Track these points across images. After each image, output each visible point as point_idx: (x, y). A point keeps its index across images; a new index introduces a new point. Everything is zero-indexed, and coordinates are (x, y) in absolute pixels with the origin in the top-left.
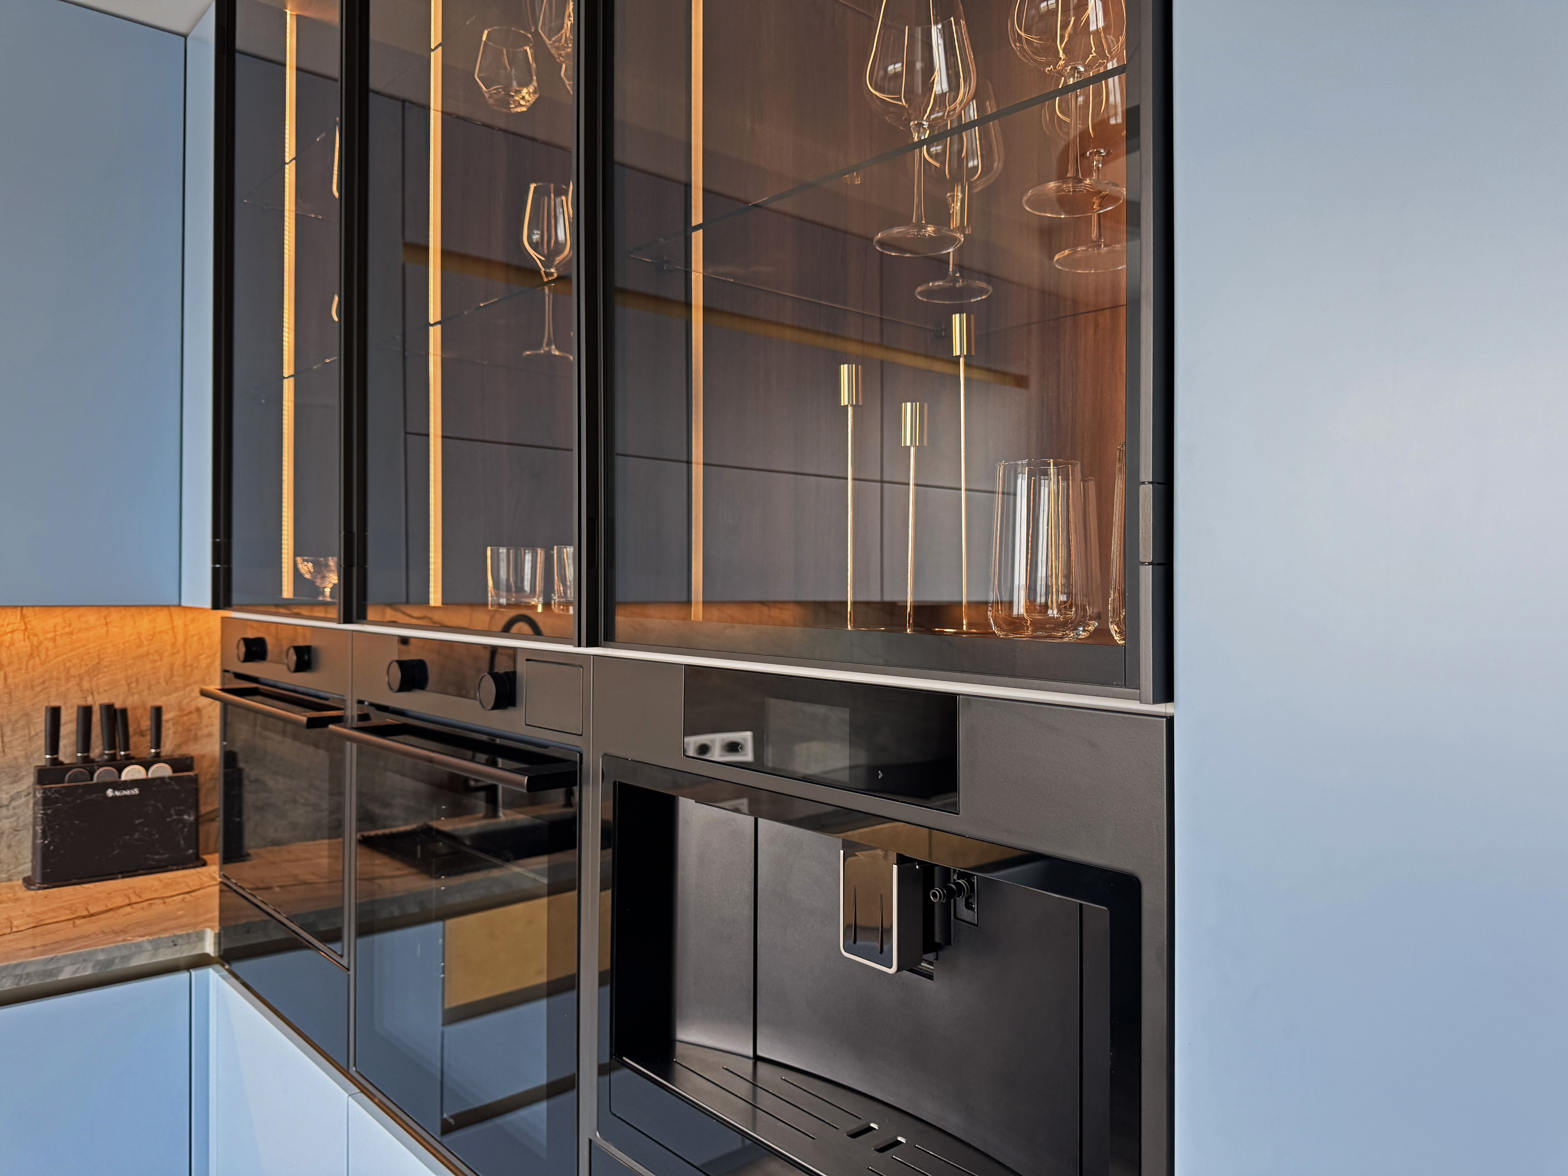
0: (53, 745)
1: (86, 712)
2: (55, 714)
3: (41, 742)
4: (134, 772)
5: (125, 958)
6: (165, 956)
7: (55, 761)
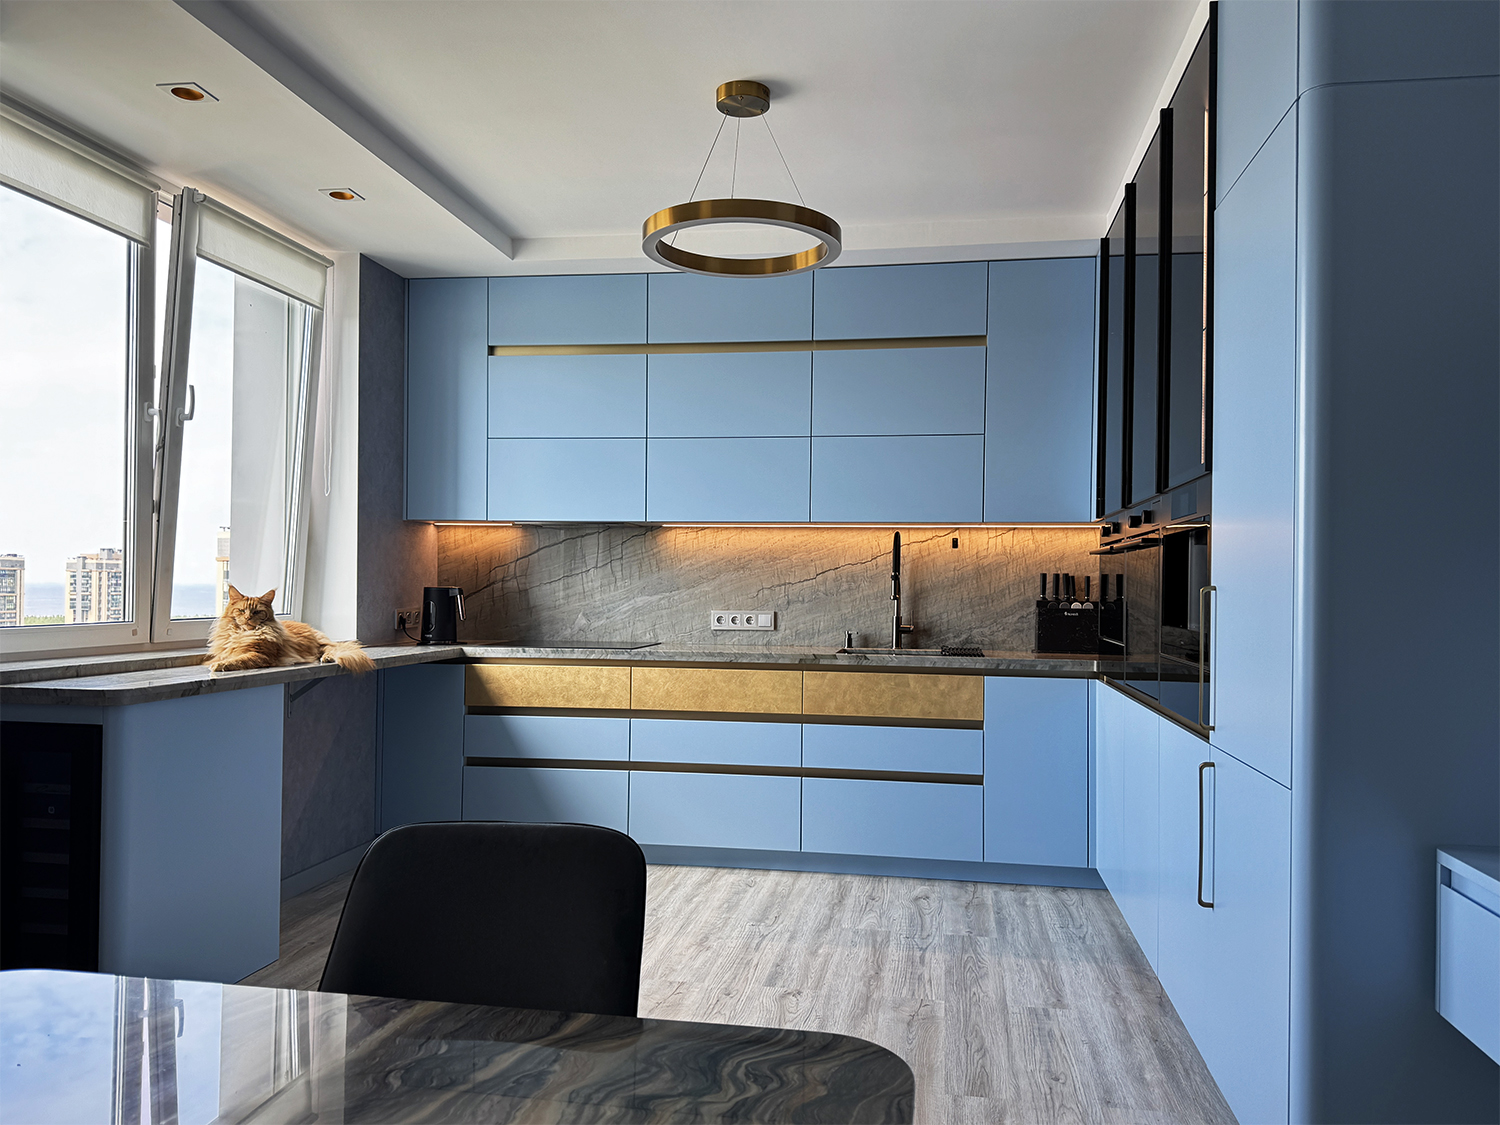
0: (1044, 592)
1: (1057, 576)
2: (1044, 576)
3: (1039, 590)
4: (1076, 605)
5: (1062, 666)
6: (1077, 669)
7: (1044, 598)
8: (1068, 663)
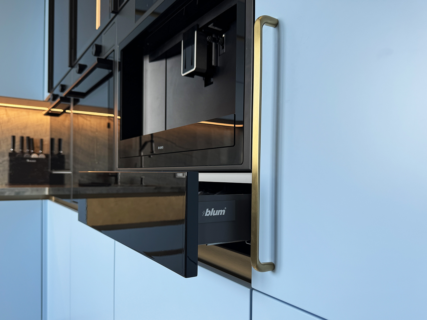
1: (22, 138)
2: (14, 138)
4: (34, 156)
5: (24, 192)
6: (35, 193)
7: (13, 151)
8: (28, 190)
